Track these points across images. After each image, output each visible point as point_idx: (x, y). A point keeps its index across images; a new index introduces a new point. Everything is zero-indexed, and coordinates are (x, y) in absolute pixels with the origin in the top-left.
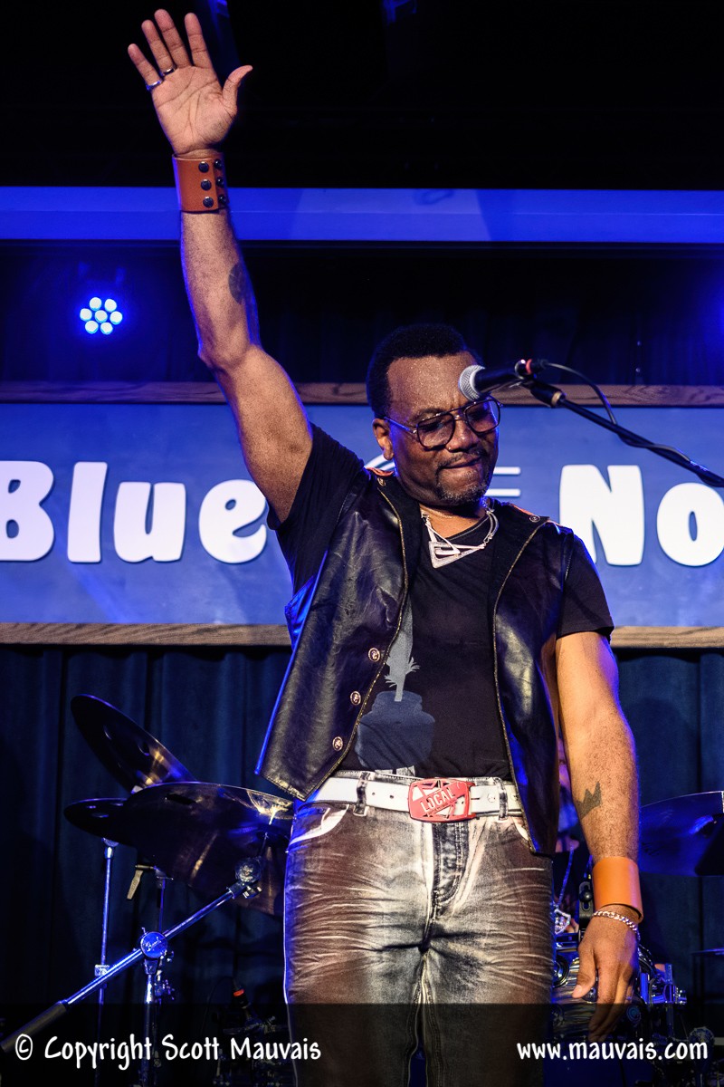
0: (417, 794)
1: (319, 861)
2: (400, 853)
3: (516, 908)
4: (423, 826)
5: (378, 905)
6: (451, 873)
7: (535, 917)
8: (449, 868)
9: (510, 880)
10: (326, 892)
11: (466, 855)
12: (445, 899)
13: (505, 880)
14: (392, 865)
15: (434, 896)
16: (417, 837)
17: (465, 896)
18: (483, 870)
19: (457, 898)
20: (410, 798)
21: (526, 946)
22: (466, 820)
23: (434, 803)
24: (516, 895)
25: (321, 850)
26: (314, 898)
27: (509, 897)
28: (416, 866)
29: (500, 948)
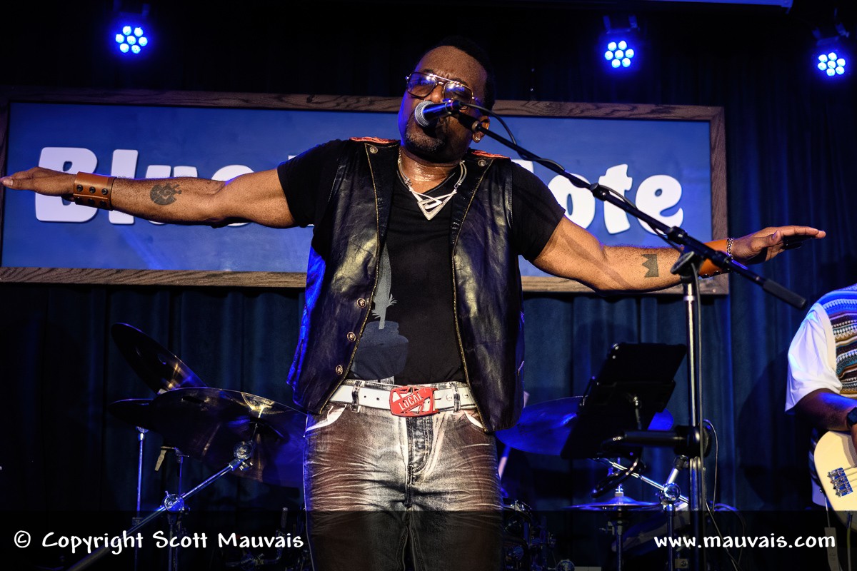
0: (396, 397)
1: (327, 444)
2: (384, 439)
3: (470, 473)
4: (400, 419)
5: (371, 475)
6: (421, 452)
7: (484, 477)
8: (419, 448)
9: (463, 454)
10: (332, 466)
11: (432, 439)
12: (417, 471)
13: (461, 454)
14: (379, 448)
15: (410, 469)
16: (396, 427)
17: (432, 467)
18: (444, 449)
19: (427, 469)
20: (391, 400)
21: (479, 499)
22: (431, 414)
23: (407, 405)
24: (469, 464)
25: (328, 436)
26: (325, 470)
27: (464, 465)
28: (397, 448)
29: (461, 501)
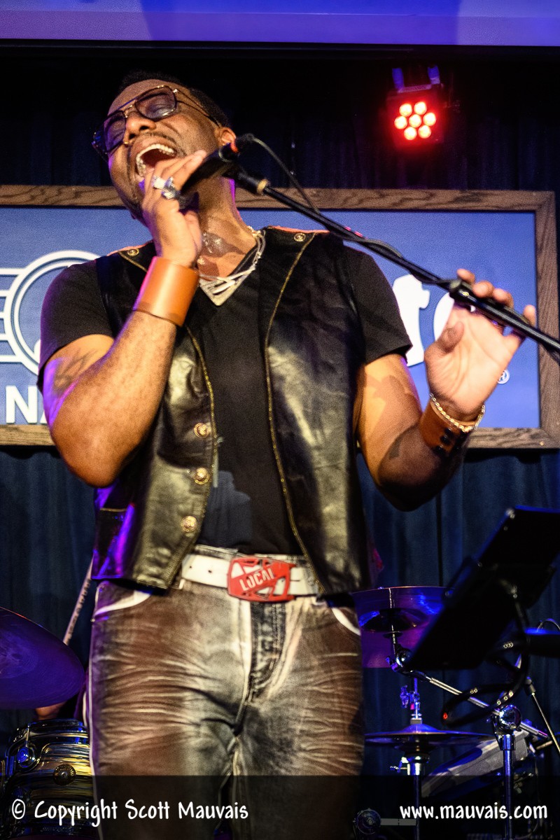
0: (237, 571)
1: (131, 631)
2: (217, 630)
3: (333, 695)
4: (240, 604)
5: (195, 681)
6: (268, 656)
7: (350, 704)
8: (266, 650)
9: (326, 665)
10: (139, 663)
11: (283, 638)
12: (261, 682)
13: (322, 666)
14: (209, 642)
15: (251, 679)
16: (234, 616)
17: (280, 680)
18: (299, 655)
19: (274, 682)
20: (229, 574)
21: (341, 734)
22: (285, 600)
23: (253, 582)
24: (333, 681)
25: (134, 621)
26: (128, 670)
27: (325, 683)
28: (234, 646)
29: (315, 735)
